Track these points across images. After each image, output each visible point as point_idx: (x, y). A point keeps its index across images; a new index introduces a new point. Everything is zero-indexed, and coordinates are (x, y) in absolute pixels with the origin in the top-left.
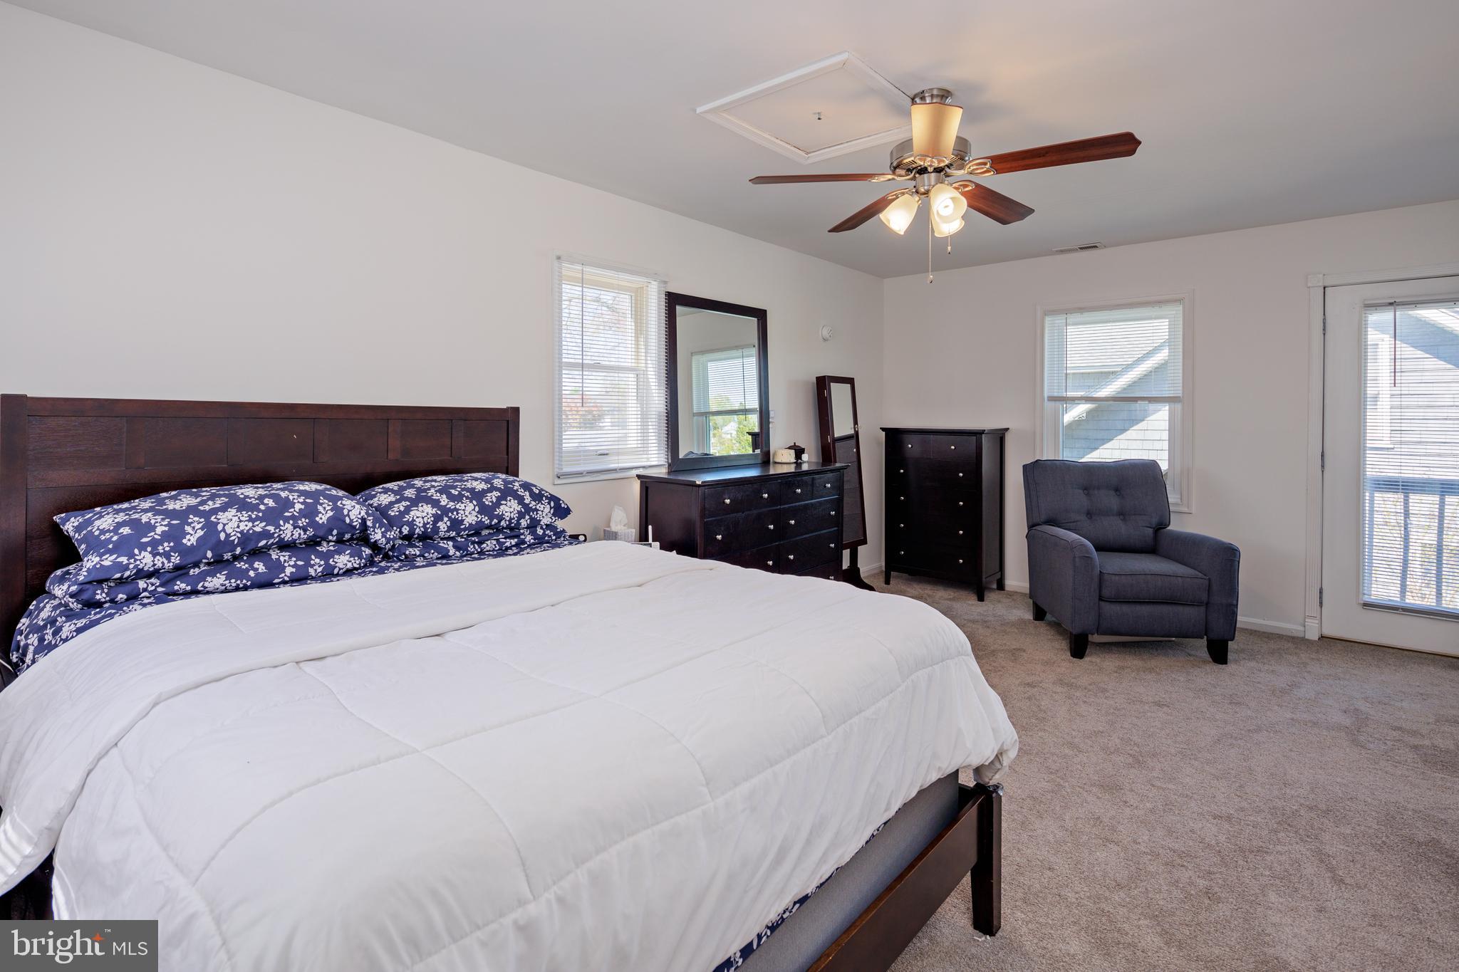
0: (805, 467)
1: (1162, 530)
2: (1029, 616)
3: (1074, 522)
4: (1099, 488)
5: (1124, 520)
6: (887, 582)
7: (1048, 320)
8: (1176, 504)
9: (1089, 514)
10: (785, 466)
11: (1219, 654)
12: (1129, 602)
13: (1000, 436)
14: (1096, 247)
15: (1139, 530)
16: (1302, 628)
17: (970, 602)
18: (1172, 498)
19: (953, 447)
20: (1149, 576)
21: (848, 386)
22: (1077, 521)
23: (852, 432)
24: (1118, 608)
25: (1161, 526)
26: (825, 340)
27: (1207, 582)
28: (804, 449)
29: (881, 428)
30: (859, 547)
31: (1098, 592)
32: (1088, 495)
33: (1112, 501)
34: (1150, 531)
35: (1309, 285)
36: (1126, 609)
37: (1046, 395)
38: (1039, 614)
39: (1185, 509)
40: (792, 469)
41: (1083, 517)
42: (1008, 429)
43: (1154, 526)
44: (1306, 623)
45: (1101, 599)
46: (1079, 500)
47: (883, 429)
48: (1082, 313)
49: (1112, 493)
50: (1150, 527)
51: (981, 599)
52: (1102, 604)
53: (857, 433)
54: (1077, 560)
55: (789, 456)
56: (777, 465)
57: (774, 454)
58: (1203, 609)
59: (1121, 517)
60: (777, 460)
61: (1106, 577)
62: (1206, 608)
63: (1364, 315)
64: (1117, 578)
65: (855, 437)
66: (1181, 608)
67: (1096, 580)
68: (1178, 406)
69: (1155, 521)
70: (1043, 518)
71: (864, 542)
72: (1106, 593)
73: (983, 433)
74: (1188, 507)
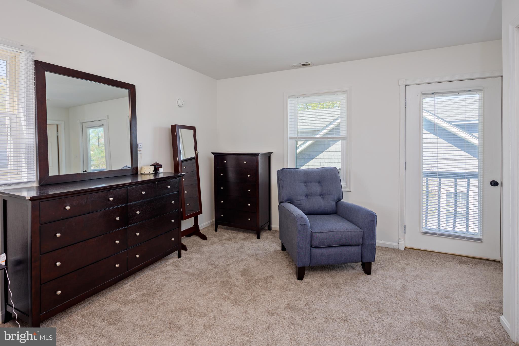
0: (161, 176)
1: (339, 202)
2: (279, 248)
3: (299, 200)
4: (311, 182)
5: (323, 198)
6: (216, 230)
7: (289, 101)
8: (345, 187)
9: (307, 196)
10: (148, 176)
11: (367, 269)
12: (325, 247)
13: (268, 157)
14: (309, 64)
15: (329, 204)
16: (397, 244)
17: (253, 241)
18: (343, 185)
19: (245, 162)
20: (335, 232)
21: (192, 131)
22: (301, 200)
23: (194, 156)
24: (320, 251)
25: (339, 200)
26: (180, 106)
27: (362, 233)
28: (162, 165)
29: (212, 153)
30: (199, 215)
31: (310, 243)
32: (306, 186)
33: (317, 188)
34: (334, 203)
35: (400, 84)
36: (324, 251)
37: (289, 136)
38: (284, 249)
39: (348, 190)
40: (152, 177)
41: (304, 198)
42: (272, 152)
43: (336, 200)
44: (399, 242)
45: (311, 247)
46: (302, 189)
47: (213, 153)
48: (304, 97)
49: (317, 184)
50: (334, 201)
51: (259, 238)
52: (312, 248)
53: (197, 156)
54: (299, 226)
55: (151, 170)
56: (143, 176)
57: (141, 169)
58: (360, 247)
59: (322, 196)
60: (143, 172)
61: (314, 234)
62: (362, 246)
63: (421, 99)
64: (319, 234)
65: (196, 158)
66: (349, 248)
67: (309, 236)
68: (345, 142)
69: (336, 197)
70: (285, 198)
71: (201, 212)
72: (314, 243)
73: (259, 155)
74: (350, 189)
